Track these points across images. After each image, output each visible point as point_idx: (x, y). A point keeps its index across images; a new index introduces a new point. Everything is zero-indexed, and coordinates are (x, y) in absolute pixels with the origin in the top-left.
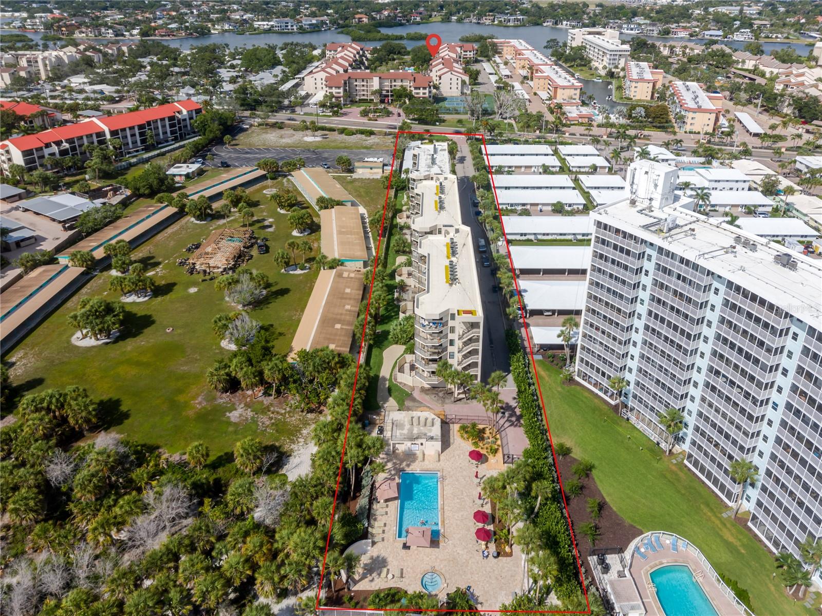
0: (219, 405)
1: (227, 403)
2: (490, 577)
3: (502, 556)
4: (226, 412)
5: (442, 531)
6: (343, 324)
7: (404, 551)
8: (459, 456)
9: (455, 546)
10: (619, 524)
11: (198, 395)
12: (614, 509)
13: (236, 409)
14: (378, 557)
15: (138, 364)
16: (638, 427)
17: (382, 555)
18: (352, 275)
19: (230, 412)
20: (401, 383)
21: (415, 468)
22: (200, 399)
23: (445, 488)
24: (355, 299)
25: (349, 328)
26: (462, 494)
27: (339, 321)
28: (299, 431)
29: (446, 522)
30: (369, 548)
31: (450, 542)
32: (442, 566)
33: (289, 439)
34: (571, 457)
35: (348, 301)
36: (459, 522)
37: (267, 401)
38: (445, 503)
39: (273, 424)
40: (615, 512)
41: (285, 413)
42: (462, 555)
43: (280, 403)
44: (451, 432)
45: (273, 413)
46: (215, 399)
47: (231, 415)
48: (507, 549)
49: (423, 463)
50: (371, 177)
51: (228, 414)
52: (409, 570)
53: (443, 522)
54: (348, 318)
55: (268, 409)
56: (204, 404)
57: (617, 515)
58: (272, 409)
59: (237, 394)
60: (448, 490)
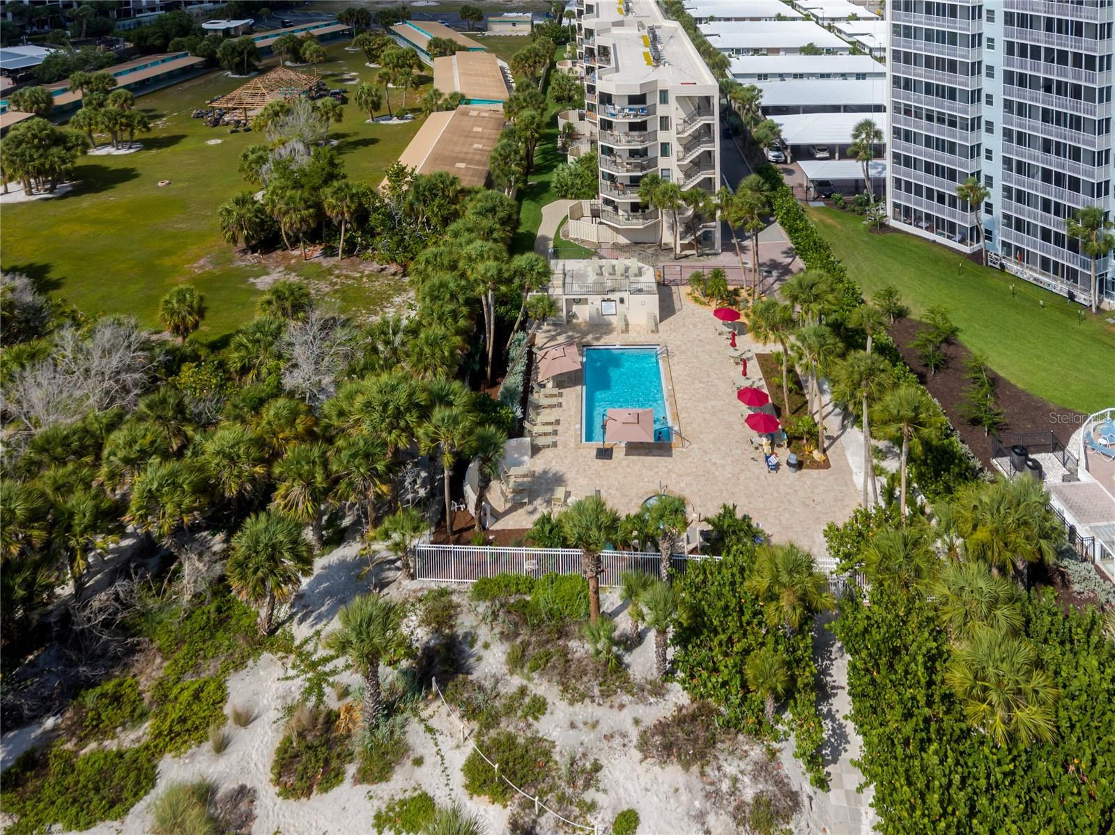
0: (238, 269)
1: (253, 266)
2: (790, 502)
3: (808, 467)
4: (250, 277)
5: (676, 428)
6: (468, 164)
7: (600, 462)
8: (695, 326)
9: (705, 452)
10: (1037, 408)
11: (199, 257)
12: (1020, 386)
13: (268, 274)
14: (545, 472)
15: (97, 222)
16: (1025, 277)
17: (554, 470)
18: (486, 114)
19: (257, 277)
20: (575, 240)
21: (613, 341)
22: (202, 262)
23: (672, 367)
24: (489, 139)
25: (480, 168)
26: (709, 375)
27: (463, 160)
28: (388, 298)
29: (681, 416)
30: (526, 458)
31: (695, 446)
32: (682, 485)
33: (368, 309)
34: (911, 320)
35: (477, 140)
36: (708, 416)
37: (327, 263)
38: (677, 388)
39: (337, 291)
40: (1023, 391)
41: (361, 277)
42: (723, 467)
43: (353, 263)
44: (675, 296)
45: (338, 277)
46: (231, 261)
47: (258, 280)
48: (817, 455)
49: (625, 335)
50: (514, 34)
51: (252, 280)
52: (613, 492)
53: (676, 415)
54: (477, 157)
55: (330, 271)
56: (209, 268)
57: (1028, 395)
58: (337, 272)
59: (274, 255)
60: (679, 370)
